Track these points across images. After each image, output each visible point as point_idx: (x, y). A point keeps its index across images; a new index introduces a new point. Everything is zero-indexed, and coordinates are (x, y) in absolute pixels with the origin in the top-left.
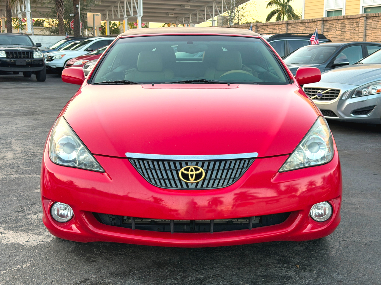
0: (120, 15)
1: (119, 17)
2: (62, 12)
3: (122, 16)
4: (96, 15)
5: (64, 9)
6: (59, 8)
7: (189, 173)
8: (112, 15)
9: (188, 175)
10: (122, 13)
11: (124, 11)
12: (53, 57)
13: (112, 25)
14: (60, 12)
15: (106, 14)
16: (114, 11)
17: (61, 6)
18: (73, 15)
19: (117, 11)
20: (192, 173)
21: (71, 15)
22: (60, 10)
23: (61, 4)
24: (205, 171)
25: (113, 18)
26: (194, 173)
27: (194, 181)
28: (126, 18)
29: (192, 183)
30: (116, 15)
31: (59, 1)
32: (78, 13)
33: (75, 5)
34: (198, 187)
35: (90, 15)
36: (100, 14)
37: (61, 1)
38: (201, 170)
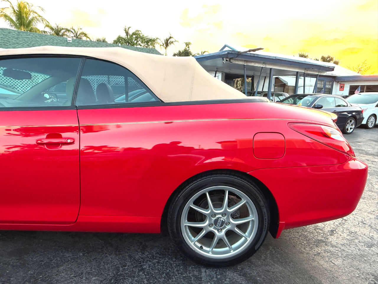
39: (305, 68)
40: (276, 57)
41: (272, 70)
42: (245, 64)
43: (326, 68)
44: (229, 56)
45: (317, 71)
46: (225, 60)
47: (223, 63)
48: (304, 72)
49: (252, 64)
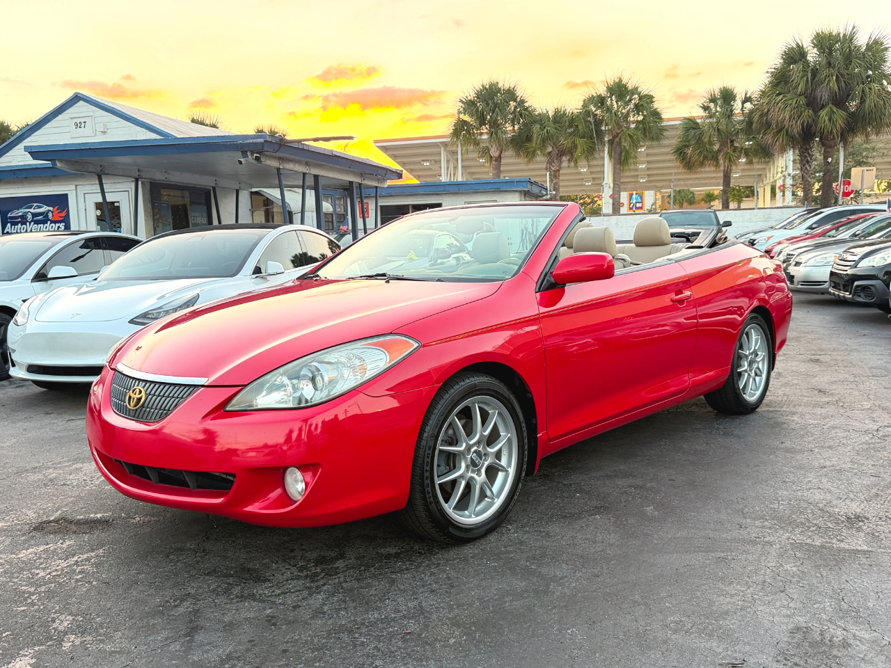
2: (808, 171)
4: (867, 170)
6: (804, 165)
7: (133, 395)
9: (131, 398)
12: (755, 240)
14: (806, 171)
17: (808, 162)
18: (821, 174)
20: (135, 396)
21: (818, 175)
22: (806, 168)
23: (809, 159)
24: (146, 396)
26: (137, 396)
27: (134, 407)
29: (132, 410)
31: (806, 154)
32: (829, 171)
33: (825, 158)
34: (136, 415)
35: (856, 172)
36: (874, 168)
37: (809, 154)
38: (143, 393)
39: (361, 174)
40: (332, 151)
41: (307, 175)
42: (281, 167)
43: (394, 174)
44: (265, 149)
45: (378, 180)
46: (250, 157)
47: (240, 162)
48: (360, 182)
49: (290, 166)
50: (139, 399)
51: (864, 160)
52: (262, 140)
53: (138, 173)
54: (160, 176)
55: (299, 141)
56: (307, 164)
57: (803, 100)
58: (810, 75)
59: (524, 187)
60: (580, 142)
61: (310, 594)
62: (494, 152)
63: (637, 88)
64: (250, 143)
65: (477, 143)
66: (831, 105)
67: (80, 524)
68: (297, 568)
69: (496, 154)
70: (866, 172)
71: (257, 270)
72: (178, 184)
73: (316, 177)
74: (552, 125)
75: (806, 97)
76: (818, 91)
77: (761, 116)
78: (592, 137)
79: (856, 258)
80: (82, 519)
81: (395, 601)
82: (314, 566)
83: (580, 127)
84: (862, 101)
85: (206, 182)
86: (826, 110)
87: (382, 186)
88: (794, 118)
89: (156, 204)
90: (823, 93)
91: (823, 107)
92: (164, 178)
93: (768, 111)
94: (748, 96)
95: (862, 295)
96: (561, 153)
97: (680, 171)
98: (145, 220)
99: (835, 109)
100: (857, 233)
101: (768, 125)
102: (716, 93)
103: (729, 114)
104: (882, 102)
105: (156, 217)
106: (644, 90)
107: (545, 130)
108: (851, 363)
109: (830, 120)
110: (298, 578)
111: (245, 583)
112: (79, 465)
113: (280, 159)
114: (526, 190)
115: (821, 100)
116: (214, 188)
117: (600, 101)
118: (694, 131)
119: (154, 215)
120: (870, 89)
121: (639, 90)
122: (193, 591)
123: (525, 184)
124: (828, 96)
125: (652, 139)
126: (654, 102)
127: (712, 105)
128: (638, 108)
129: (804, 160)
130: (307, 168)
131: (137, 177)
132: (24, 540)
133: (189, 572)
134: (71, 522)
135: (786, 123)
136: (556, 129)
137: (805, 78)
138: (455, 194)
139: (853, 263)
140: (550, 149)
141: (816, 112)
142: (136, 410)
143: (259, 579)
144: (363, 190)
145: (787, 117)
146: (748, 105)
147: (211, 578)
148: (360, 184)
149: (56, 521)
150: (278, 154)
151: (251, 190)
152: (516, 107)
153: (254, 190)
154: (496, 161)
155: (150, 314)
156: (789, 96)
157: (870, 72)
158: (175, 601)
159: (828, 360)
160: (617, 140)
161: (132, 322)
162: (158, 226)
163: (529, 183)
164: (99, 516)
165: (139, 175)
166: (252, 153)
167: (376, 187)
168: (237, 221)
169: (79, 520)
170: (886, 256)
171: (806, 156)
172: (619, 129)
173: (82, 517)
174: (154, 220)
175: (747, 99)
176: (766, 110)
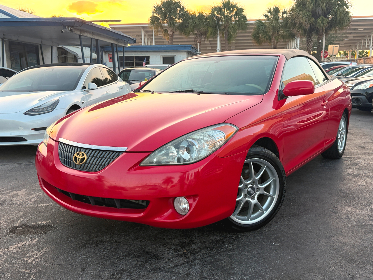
0: (367, 46)
1: (366, 47)
3: (368, 46)
4: (335, 46)
5: (312, 44)
6: (308, 43)
7: (78, 157)
8: (361, 46)
9: (77, 158)
10: (369, 44)
11: (370, 42)
13: (364, 53)
14: (309, 46)
15: (357, 46)
16: (363, 43)
17: (310, 42)
18: (317, 47)
19: (365, 43)
20: (79, 157)
21: (315, 48)
22: (309, 45)
23: (311, 40)
24: (88, 157)
25: (362, 48)
26: (81, 157)
27: (80, 163)
28: (371, 47)
29: (78, 165)
30: (364, 46)
31: (309, 38)
32: (320, 46)
33: (319, 40)
34: (81, 168)
35: (330, 46)
36: (338, 46)
37: (311, 38)
38: (85, 155)
39: (117, 40)
40: (105, 27)
42: (81, 35)
43: (132, 40)
44: (76, 25)
45: (124, 43)
46: (67, 29)
47: (62, 32)
48: (116, 43)
49: (86, 34)
50: (83, 159)
51: (332, 42)
52: (74, 21)
53: (3, 36)
54: (14, 38)
55: (91, 22)
56: (93, 33)
57: (310, 14)
58: (314, 2)
59: (189, 49)
60: (210, 29)
61: (191, 266)
62: (170, 33)
63: (236, 5)
64: (68, 22)
65: (162, 27)
66: (322, 16)
67: (36, 228)
68: (173, 250)
69: (171, 33)
70: (335, 47)
71: (84, 88)
72: (23, 42)
73: (97, 40)
74: (198, 20)
75: (312, 12)
76: (317, 9)
77: (292, 20)
78: (215, 27)
79: (352, 86)
80: (35, 225)
81: (240, 268)
82: (181, 248)
83: (210, 22)
84: (336, 15)
85: (37, 41)
86: (321, 18)
87: (126, 46)
88: (307, 22)
89: (12, 53)
90: (319, 11)
91: (319, 17)
92: (16, 39)
93: (295, 18)
94: (285, 10)
95: (355, 102)
96: (201, 35)
97: (255, 44)
98: (7, 61)
99: (324, 18)
100: (339, 74)
101: (295, 24)
102: (271, 9)
103: (277, 19)
104: (344, 16)
105: (12, 59)
106: (239, 6)
107: (195, 22)
108: (364, 133)
109: (322, 23)
110: (177, 256)
111: (150, 260)
112: (15, 192)
113: (81, 31)
114: (190, 51)
115: (318, 14)
116: (41, 45)
117: (219, 10)
118: (262, 27)
119: (11, 58)
120: (339, 10)
121: (237, 6)
122: (124, 268)
123: (190, 48)
124: (322, 12)
125: (242, 29)
126: (243, 12)
127: (269, 14)
128: (236, 14)
129: (309, 40)
130: (93, 35)
131: (3, 38)
132: (8, 239)
133: (115, 255)
134: (29, 227)
135: (304, 24)
136: (199, 22)
137: (312, 3)
138: (156, 51)
139: (351, 88)
140: (196, 32)
141: (316, 19)
142: (81, 165)
143: (157, 258)
144: (118, 48)
145: (304, 21)
146: (285, 15)
147: (129, 258)
148: (116, 45)
149: (21, 226)
150: (81, 28)
151: (58, 46)
152: (180, 11)
153: (60, 46)
154: (171, 36)
155: (35, 110)
156: (305, 11)
157: (339, 2)
158: (117, 274)
159: (353, 132)
160: (226, 29)
161: (25, 113)
162: (13, 64)
163: (191, 48)
164: (44, 223)
165: (4, 37)
166: (68, 27)
167: (123, 47)
168: (52, 62)
169: (34, 226)
170: (366, 85)
171: (309, 39)
172: (228, 24)
173: (34, 224)
174: (11, 61)
175: (285, 12)
176: (294, 17)
